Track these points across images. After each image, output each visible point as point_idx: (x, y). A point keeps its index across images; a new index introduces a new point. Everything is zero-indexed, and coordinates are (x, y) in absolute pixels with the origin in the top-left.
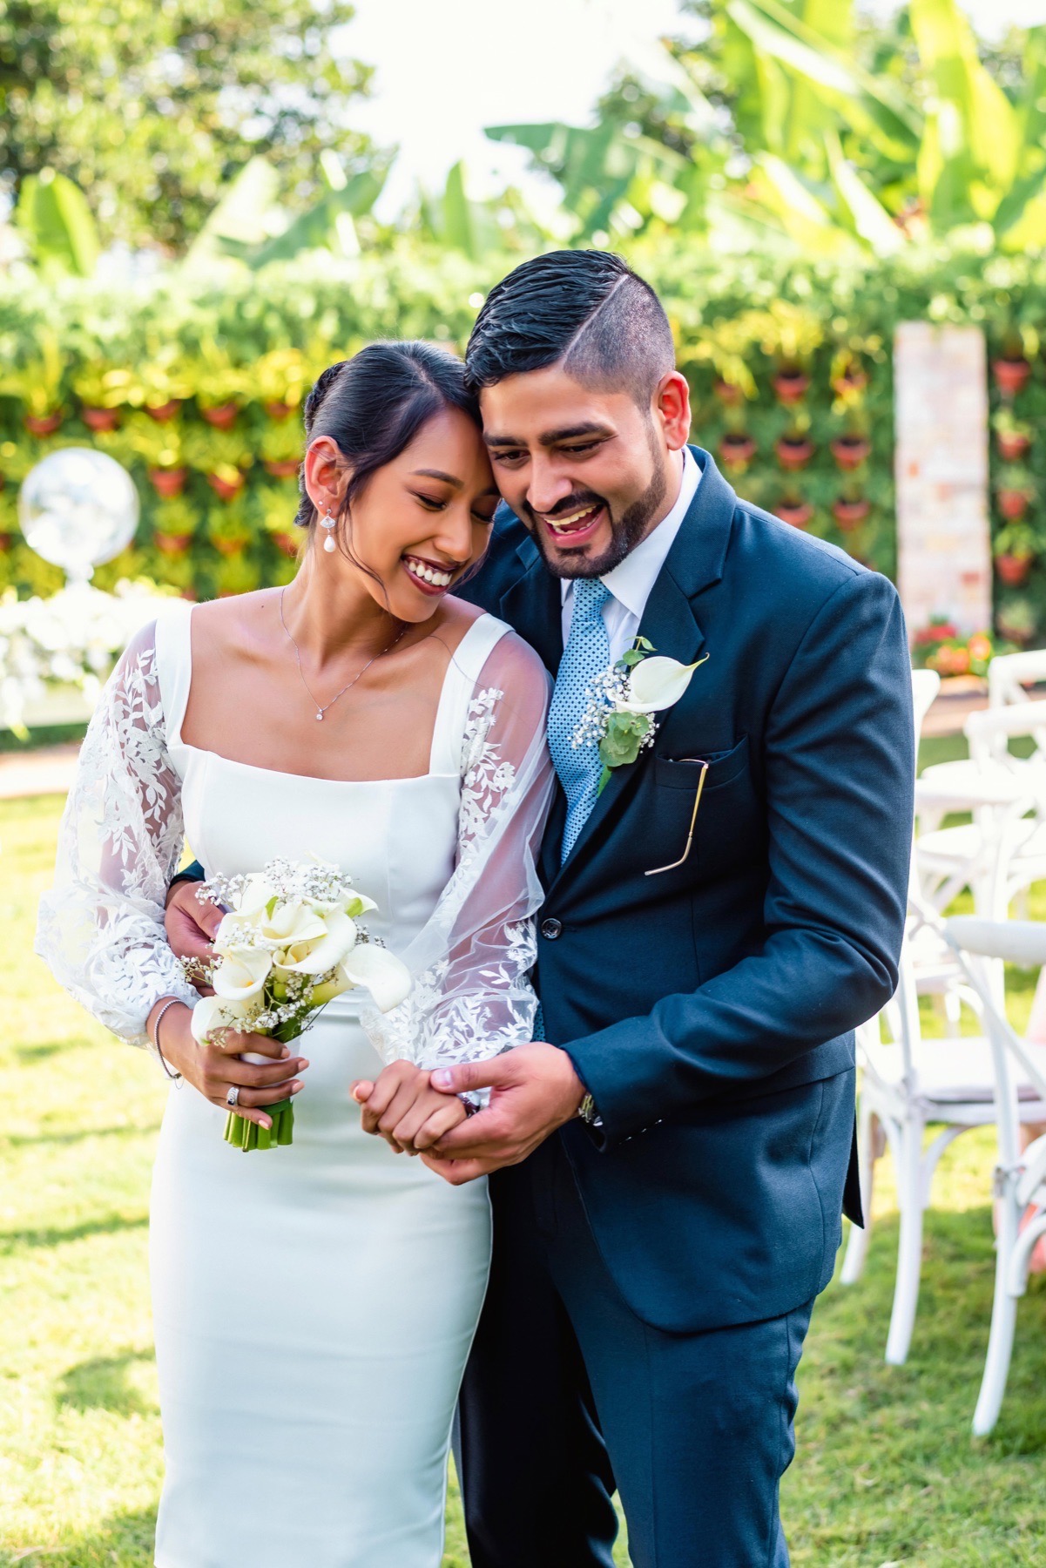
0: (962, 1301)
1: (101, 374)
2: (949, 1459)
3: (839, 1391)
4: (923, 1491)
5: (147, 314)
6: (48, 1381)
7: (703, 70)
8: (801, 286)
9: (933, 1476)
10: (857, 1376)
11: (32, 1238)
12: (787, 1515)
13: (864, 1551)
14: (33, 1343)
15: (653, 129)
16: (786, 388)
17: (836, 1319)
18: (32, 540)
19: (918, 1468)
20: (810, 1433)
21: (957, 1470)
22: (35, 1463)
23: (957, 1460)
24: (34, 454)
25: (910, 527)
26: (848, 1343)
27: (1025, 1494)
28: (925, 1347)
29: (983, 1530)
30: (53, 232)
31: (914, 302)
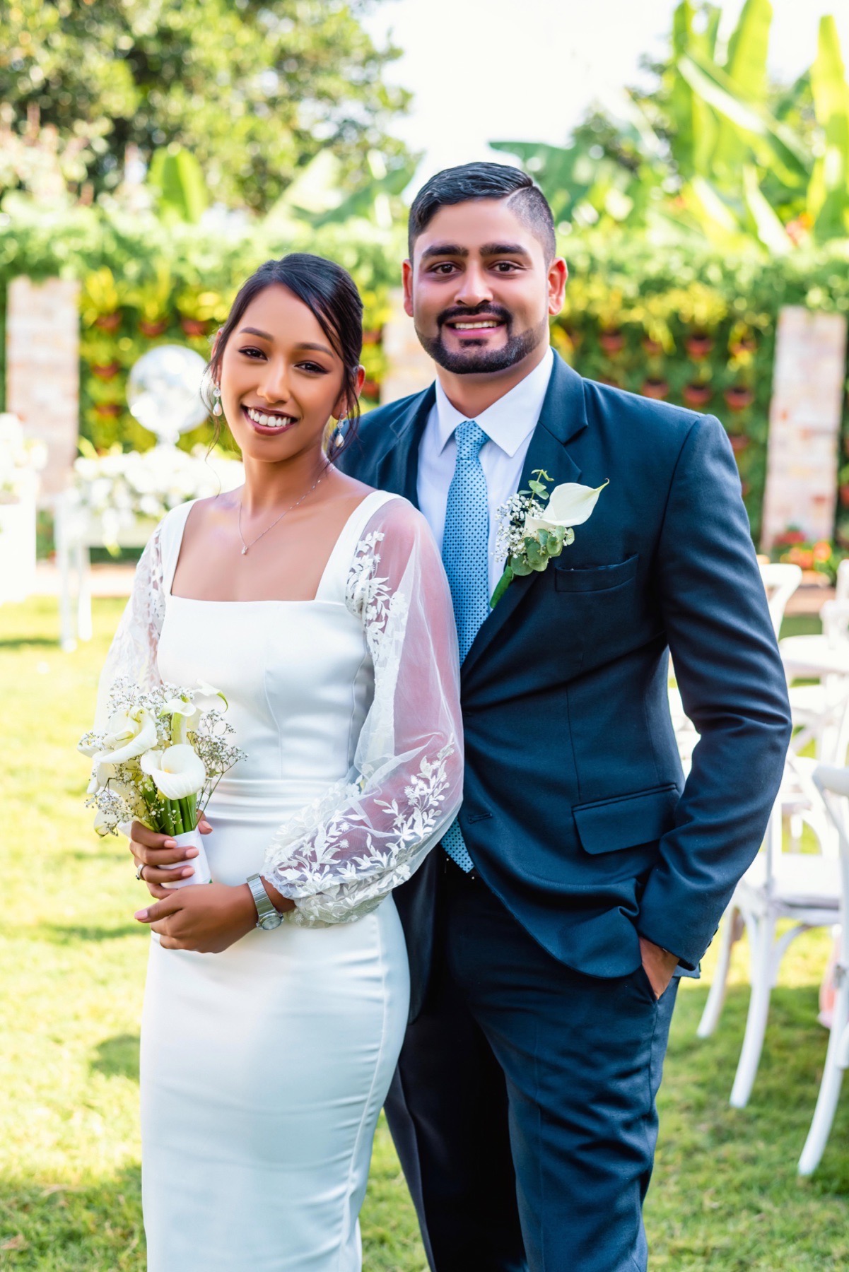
0: (793, 1061)
1: (197, 295)
2: (779, 1193)
3: (693, 1124)
4: (756, 1217)
5: (235, 255)
6: (85, 1050)
7: (652, 113)
8: (714, 274)
9: (765, 1205)
10: (707, 1114)
11: (84, 933)
12: (648, 1225)
13: (708, 1262)
14: (77, 1017)
15: (611, 153)
16: (696, 348)
17: (693, 1065)
18: (135, 410)
19: (754, 1196)
20: (670, 1157)
21: (785, 1202)
22: (67, 1116)
23: (785, 1195)
24: (143, 348)
25: (778, 457)
26: (701, 1085)
27: (839, 1229)
28: (762, 1096)
29: (804, 1256)
30: (174, 191)
31: (796, 292)
